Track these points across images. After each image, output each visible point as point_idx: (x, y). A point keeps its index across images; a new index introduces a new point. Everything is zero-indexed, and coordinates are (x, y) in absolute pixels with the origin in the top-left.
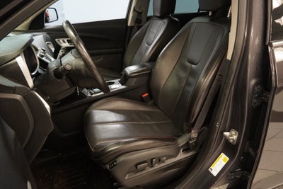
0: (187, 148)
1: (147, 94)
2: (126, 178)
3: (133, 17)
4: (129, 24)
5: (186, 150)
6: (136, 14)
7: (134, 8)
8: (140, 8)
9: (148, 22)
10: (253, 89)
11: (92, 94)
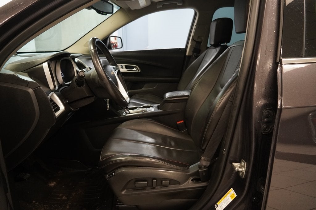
0: (197, 178)
1: (182, 122)
2: (123, 193)
3: (191, 46)
4: (187, 54)
5: (196, 180)
6: (195, 43)
7: (193, 37)
8: (199, 37)
9: (206, 51)
10: (261, 112)
11: (127, 114)
